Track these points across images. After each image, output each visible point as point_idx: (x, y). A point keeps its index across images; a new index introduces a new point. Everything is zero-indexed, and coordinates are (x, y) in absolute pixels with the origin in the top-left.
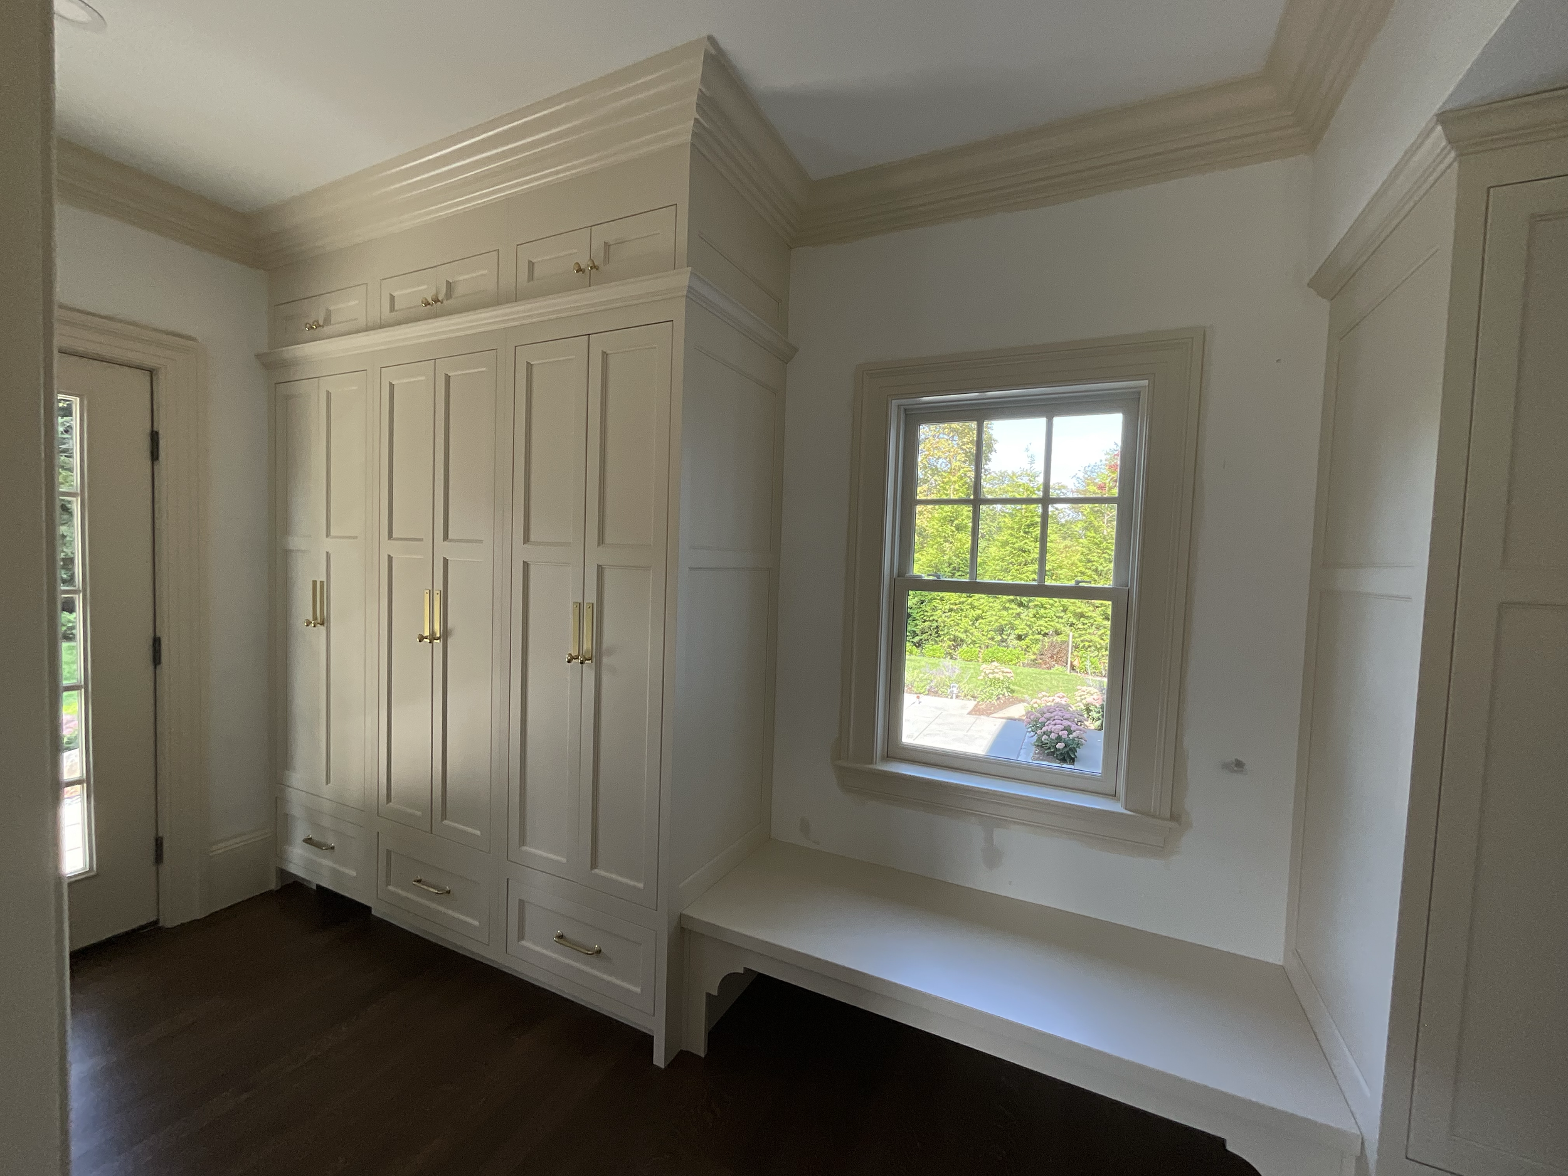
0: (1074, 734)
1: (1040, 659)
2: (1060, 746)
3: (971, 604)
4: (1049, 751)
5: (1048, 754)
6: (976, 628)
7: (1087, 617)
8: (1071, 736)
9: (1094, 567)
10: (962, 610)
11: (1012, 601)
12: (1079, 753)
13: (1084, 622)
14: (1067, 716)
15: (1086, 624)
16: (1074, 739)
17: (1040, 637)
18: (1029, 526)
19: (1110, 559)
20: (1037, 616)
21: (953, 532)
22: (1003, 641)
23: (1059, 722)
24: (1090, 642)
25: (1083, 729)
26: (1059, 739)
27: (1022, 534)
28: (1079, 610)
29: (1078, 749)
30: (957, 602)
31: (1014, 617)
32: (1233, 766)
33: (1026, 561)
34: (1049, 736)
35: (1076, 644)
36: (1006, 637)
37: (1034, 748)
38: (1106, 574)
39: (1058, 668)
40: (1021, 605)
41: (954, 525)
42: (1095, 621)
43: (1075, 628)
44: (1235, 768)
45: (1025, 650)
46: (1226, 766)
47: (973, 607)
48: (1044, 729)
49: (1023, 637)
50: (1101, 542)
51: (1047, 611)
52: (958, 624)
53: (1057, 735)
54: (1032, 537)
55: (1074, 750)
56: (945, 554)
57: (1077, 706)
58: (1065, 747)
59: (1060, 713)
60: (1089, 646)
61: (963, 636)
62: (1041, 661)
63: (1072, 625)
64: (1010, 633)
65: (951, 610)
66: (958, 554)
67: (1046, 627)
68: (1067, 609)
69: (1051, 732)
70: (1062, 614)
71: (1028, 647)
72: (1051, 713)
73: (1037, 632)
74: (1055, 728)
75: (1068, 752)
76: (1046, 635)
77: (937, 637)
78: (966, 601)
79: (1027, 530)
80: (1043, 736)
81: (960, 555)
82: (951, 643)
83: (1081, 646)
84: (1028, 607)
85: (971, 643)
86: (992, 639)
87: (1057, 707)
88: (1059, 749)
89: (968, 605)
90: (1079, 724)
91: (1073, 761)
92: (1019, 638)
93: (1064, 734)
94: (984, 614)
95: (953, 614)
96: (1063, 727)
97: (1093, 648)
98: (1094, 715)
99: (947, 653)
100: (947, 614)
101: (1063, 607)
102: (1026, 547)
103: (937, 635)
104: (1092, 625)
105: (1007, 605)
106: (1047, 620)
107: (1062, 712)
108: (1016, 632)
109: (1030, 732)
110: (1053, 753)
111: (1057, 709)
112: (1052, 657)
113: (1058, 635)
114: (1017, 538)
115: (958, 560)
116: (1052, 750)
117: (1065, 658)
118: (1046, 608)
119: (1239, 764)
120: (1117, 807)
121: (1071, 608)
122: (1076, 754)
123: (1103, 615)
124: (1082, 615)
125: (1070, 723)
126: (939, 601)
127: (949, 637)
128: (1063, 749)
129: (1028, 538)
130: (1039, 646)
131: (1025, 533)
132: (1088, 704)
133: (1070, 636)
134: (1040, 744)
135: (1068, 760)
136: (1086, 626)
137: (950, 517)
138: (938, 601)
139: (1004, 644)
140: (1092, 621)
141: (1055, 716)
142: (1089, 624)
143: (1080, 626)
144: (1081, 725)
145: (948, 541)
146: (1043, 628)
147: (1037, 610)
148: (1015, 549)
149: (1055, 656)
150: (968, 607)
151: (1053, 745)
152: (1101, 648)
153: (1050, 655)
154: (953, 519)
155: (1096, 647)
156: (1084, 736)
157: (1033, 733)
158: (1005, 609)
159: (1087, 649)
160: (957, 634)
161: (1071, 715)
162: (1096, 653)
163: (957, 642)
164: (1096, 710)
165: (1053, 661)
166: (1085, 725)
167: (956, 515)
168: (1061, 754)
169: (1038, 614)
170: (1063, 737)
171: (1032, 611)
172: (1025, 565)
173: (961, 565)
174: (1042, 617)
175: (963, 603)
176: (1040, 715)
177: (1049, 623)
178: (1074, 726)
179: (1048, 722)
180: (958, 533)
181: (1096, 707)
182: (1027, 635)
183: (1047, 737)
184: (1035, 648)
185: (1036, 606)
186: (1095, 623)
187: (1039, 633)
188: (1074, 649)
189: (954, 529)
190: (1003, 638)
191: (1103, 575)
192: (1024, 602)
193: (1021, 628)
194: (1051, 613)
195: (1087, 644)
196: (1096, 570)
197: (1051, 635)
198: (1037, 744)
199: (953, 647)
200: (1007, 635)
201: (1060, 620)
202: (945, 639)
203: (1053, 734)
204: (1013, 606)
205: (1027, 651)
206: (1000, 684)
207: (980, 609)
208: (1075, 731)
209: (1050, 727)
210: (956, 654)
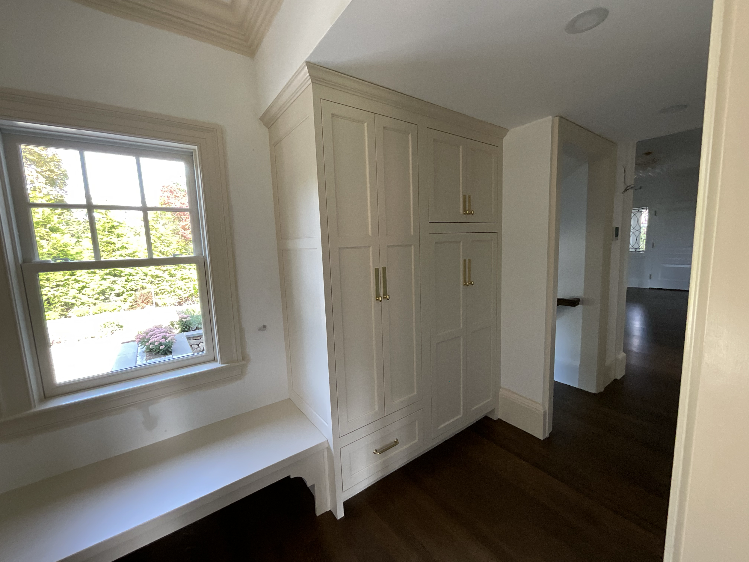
0: (169, 339)
1: (135, 304)
2: (162, 347)
3: (75, 280)
4: (156, 352)
5: (156, 354)
6: (83, 294)
7: (160, 277)
8: (167, 340)
9: (159, 250)
10: (68, 284)
11: (107, 274)
12: (173, 347)
13: (159, 280)
14: (162, 331)
15: (160, 281)
16: (169, 342)
17: (133, 292)
18: (111, 228)
19: (167, 245)
20: (128, 280)
21: (48, 232)
22: (106, 298)
23: (159, 335)
24: (164, 290)
25: (173, 335)
26: (161, 344)
27: (107, 233)
28: (155, 274)
29: (172, 346)
30: (63, 280)
31: (112, 283)
32: (262, 328)
33: (113, 249)
34: (154, 344)
35: (156, 292)
36: (108, 296)
37: (145, 354)
38: (167, 253)
39: (148, 307)
40: (115, 275)
41: (48, 228)
42: (165, 278)
43: (154, 284)
44: (263, 329)
45: (124, 301)
46: (260, 329)
47: (77, 281)
48: (150, 341)
49: (121, 294)
50: (161, 237)
51: (134, 277)
52: (67, 294)
53: (159, 343)
54: (115, 235)
55: (170, 347)
56: (43, 248)
57: (166, 324)
58: (165, 347)
59: (158, 330)
60: (164, 292)
61: (73, 301)
62: (136, 306)
63: (152, 282)
64: (111, 293)
65: (57, 286)
66: (56, 248)
67: (135, 286)
68: (147, 274)
69: (155, 342)
70: (145, 277)
71: (125, 299)
72: (153, 332)
73: (130, 290)
74: (156, 339)
75: (167, 349)
76: (136, 290)
77: (49, 306)
78: (70, 278)
79: (110, 230)
80: (150, 345)
81: (58, 248)
82: (63, 308)
83: (159, 293)
84: (120, 276)
85: (81, 304)
86: (98, 299)
87: (155, 328)
88: (162, 350)
89: (72, 280)
90: (170, 333)
91: (170, 353)
92: (118, 295)
93: (163, 340)
94: (87, 285)
95: (60, 288)
96: (161, 337)
97: (166, 293)
98: (176, 326)
99: (61, 315)
100: (55, 289)
101: (145, 273)
102: (111, 241)
103: (49, 304)
104: (164, 281)
105: (105, 277)
106: (135, 282)
107: (159, 330)
108: (116, 292)
109: (141, 346)
110: (159, 352)
111: (156, 329)
112: (143, 302)
113: (144, 289)
114: (103, 235)
115: (57, 251)
116: (158, 351)
117: (151, 300)
118: (133, 275)
119: (264, 327)
120: (218, 365)
121: (149, 273)
122: (171, 348)
123: (169, 275)
124: (157, 276)
125: (165, 334)
126: (46, 281)
127: (60, 304)
128: (164, 349)
129: (112, 235)
130: (133, 297)
131: (109, 232)
132: (172, 322)
133: (151, 288)
134: (149, 350)
135: (168, 353)
136: (160, 282)
137: (43, 222)
138: (44, 281)
139: (108, 300)
140: (163, 279)
141: (155, 333)
142: (162, 281)
143: (157, 282)
144: (171, 333)
145: (44, 239)
146: (133, 287)
147: (127, 277)
148: (104, 242)
149: (145, 301)
150: (73, 282)
151: (158, 348)
152: (171, 292)
153: (142, 301)
154: (45, 223)
155: (168, 292)
156: (175, 338)
157: (143, 346)
158: (103, 279)
159: (163, 293)
160: (67, 301)
161: (164, 330)
162: (169, 295)
163: (68, 306)
164: (177, 323)
165: (144, 304)
166: (173, 333)
167: (48, 221)
168: (164, 351)
169: (129, 279)
170: (163, 342)
171: (124, 279)
172: (113, 251)
173: (60, 255)
174: (132, 280)
175: (68, 280)
176: (146, 335)
177: (137, 283)
178: (167, 335)
179: (152, 337)
180: (53, 233)
181: (177, 322)
182: (123, 293)
183: (153, 345)
184: (131, 299)
185: (126, 275)
186: (165, 279)
187: (132, 290)
188: (156, 295)
189: (48, 231)
190: (105, 297)
191: (165, 254)
192: (117, 274)
193: (118, 289)
194: (136, 278)
195: (163, 291)
196: (160, 252)
197: (140, 290)
198: (147, 351)
199: (65, 310)
200: (108, 295)
201: (144, 281)
202: (57, 306)
203: (156, 343)
204: (109, 276)
205: (126, 302)
206: (112, 325)
207: (83, 282)
208: (169, 338)
209: (154, 339)
210: (69, 314)
